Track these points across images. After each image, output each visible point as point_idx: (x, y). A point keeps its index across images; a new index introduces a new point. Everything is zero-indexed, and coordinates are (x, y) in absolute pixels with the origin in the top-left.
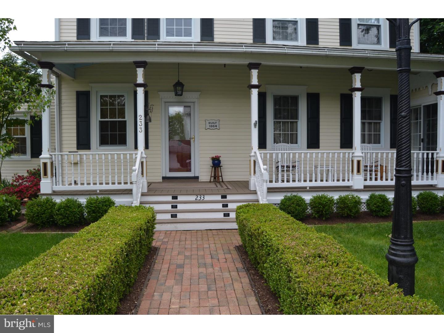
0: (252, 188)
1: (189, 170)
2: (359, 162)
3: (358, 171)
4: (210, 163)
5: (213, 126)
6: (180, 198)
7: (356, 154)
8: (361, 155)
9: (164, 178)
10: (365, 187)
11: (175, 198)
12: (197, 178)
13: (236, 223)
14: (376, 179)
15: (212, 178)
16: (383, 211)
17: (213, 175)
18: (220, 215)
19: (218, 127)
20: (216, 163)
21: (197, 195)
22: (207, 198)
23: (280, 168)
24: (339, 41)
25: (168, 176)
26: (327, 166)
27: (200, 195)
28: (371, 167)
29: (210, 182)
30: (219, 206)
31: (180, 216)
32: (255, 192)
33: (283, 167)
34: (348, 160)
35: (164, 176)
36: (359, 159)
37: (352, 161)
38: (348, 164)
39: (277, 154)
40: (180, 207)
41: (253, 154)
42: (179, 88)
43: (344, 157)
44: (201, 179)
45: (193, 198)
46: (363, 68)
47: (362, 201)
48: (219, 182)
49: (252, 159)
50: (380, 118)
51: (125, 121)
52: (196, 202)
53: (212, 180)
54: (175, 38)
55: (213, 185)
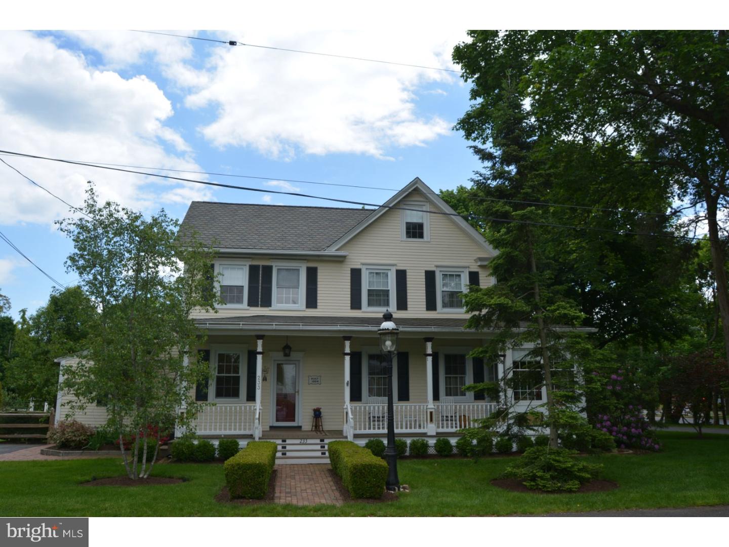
0: (345, 435)
1: (294, 421)
2: (431, 413)
3: (431, 420)
4: (312, 414)
5: (315, 381)
6: (288, 441)
7: (429, 407)
8: (433, 407)
9: (271, 427)
10: (437, 433)
11: (284, 441)
12: (300, 427)
13: (329, 459)
14: (442, 427)
15: (314, 427)
16: (445, 451)
17: (314, 424)
18: (319, 454)
19: (319, 382)
20: (317, 414)
21: (301, 439)
22: (309, 441)
23: (371, 418)
24: (425, 306)
25: (274, 425)
26: (415, 417)
27: (304, 439)
28: (452, 417)
29: (312, 431)
30: (318, 447)
31: (288, 454)
32: (346, 437)
33: (374, 417)
34: (423, 411)
35: (271, 425)
36: (431, 410)
37: (427, 412)
38: (423, 415)
39: (370, 407)
40: (288, 448)
41: (345, 407)
42: (287, 351)
43: (420, 408)
44: (304, 428)
45: (298, 441)
46: (433, 338)
47: (430, 445)
48: (320, 431)
49: (345, 411)
50: (464, 372)
51: (239, 377)
52: (300, 444)
53: (313, 429)
54: (284, 305)
55: (314, 433)
